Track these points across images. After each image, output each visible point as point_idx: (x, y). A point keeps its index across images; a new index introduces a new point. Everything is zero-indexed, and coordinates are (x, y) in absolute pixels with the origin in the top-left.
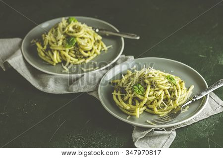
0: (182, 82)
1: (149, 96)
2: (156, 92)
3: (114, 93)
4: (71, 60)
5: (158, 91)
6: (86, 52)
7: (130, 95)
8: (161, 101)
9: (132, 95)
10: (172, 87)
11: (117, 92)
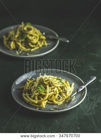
0: (67, 81)
1: (49, 92)
2: (53, 89)
3: (24, 94)
4: (22, 48)
5: (54, 88)
6: (33, 44)
7: (36, 94)
8: (58, 95)
9: (38, 93)
10: (62, 85)
11: (25, 94)
